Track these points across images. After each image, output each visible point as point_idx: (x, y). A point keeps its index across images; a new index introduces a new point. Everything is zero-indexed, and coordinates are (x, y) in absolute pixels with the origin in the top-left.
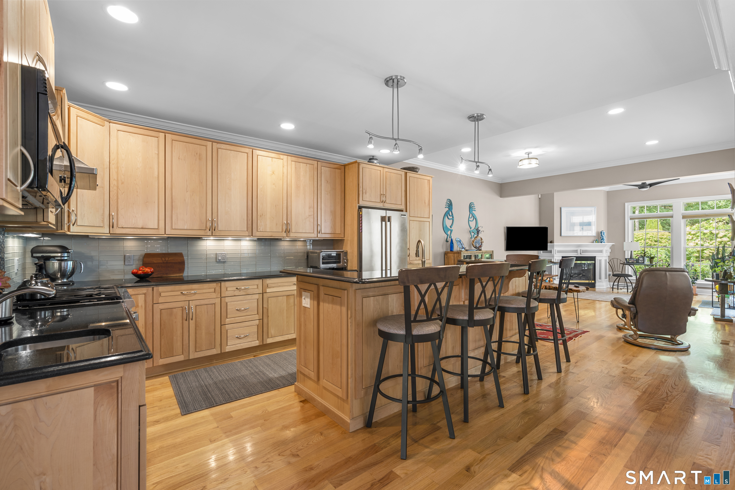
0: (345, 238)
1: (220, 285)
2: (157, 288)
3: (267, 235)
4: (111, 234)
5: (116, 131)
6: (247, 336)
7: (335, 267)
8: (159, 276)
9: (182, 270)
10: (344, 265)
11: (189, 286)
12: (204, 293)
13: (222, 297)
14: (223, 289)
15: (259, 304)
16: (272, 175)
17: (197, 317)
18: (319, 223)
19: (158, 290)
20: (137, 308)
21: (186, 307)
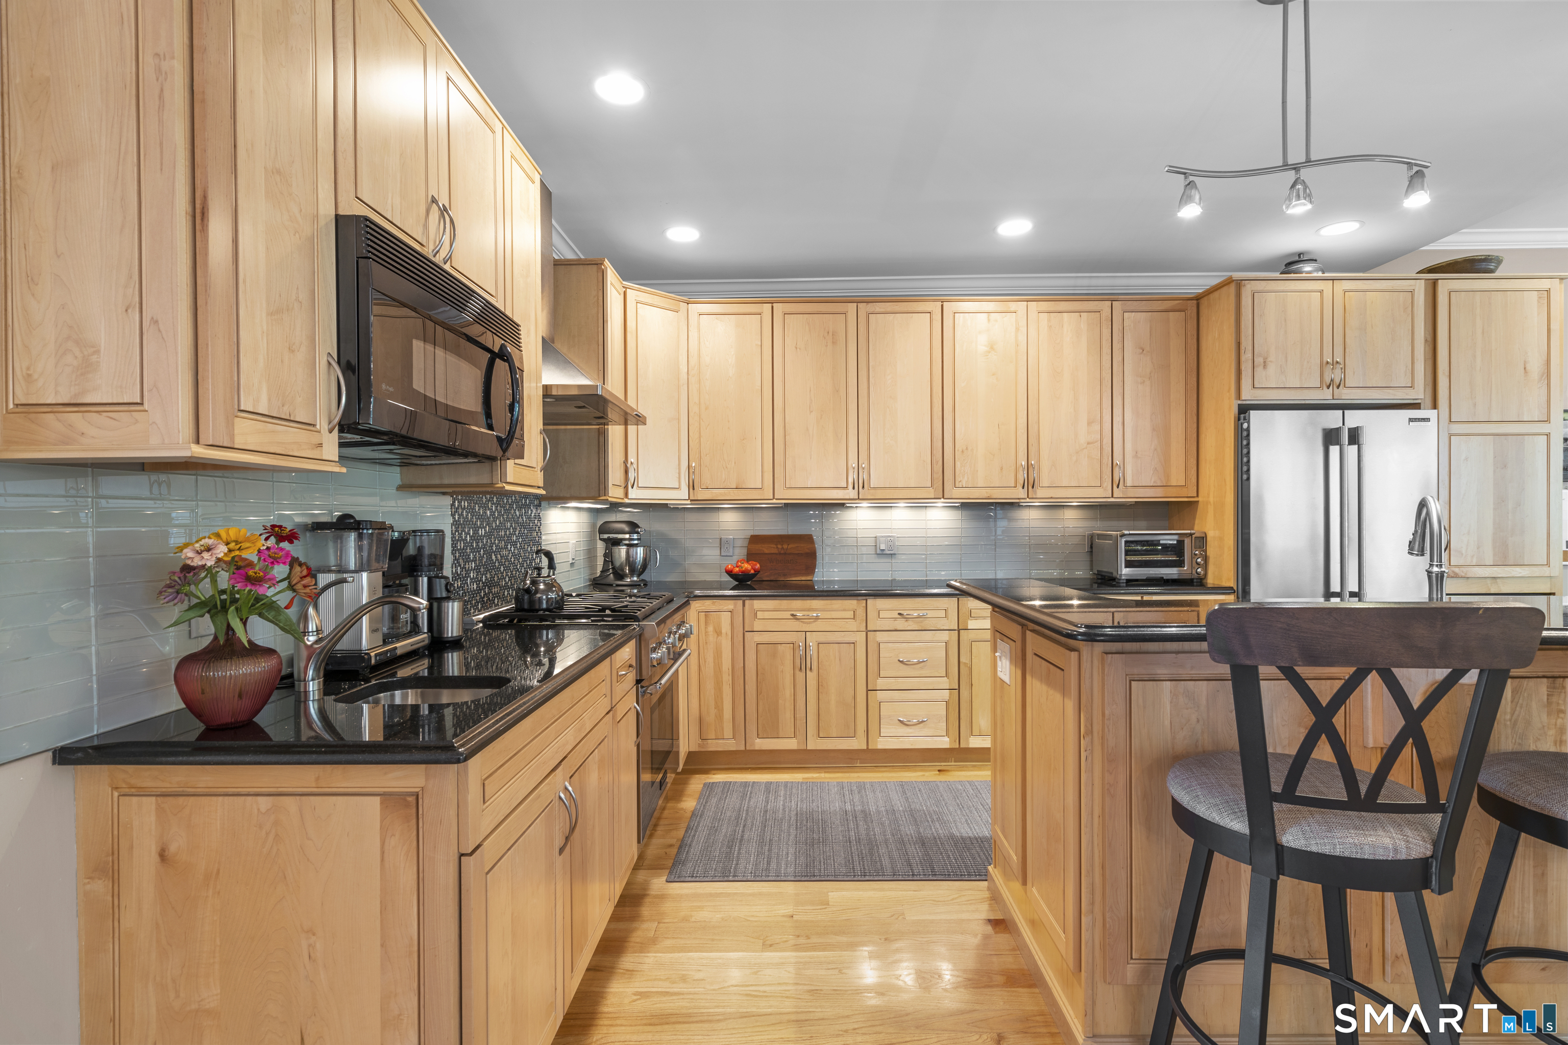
0: (1200, 499)
1: (864, 605)
2: (751, 601)
3: (978, 495)
4: (691, 500)
5: (696, 315)
6: (923, 721)
7: (1175, 577)
8: (772, 578)
9: (810, 568)
10: (1194, 572)
11: (805, 602)
12: (833, 619)
13: (870, 631)
14: (872, 614)
15: (950, 653)
16: (989, 352)
17: (820, 666)
18: (1117, 461)
19: (752, 605)
20: (720, 637)
21: (801, 644)
